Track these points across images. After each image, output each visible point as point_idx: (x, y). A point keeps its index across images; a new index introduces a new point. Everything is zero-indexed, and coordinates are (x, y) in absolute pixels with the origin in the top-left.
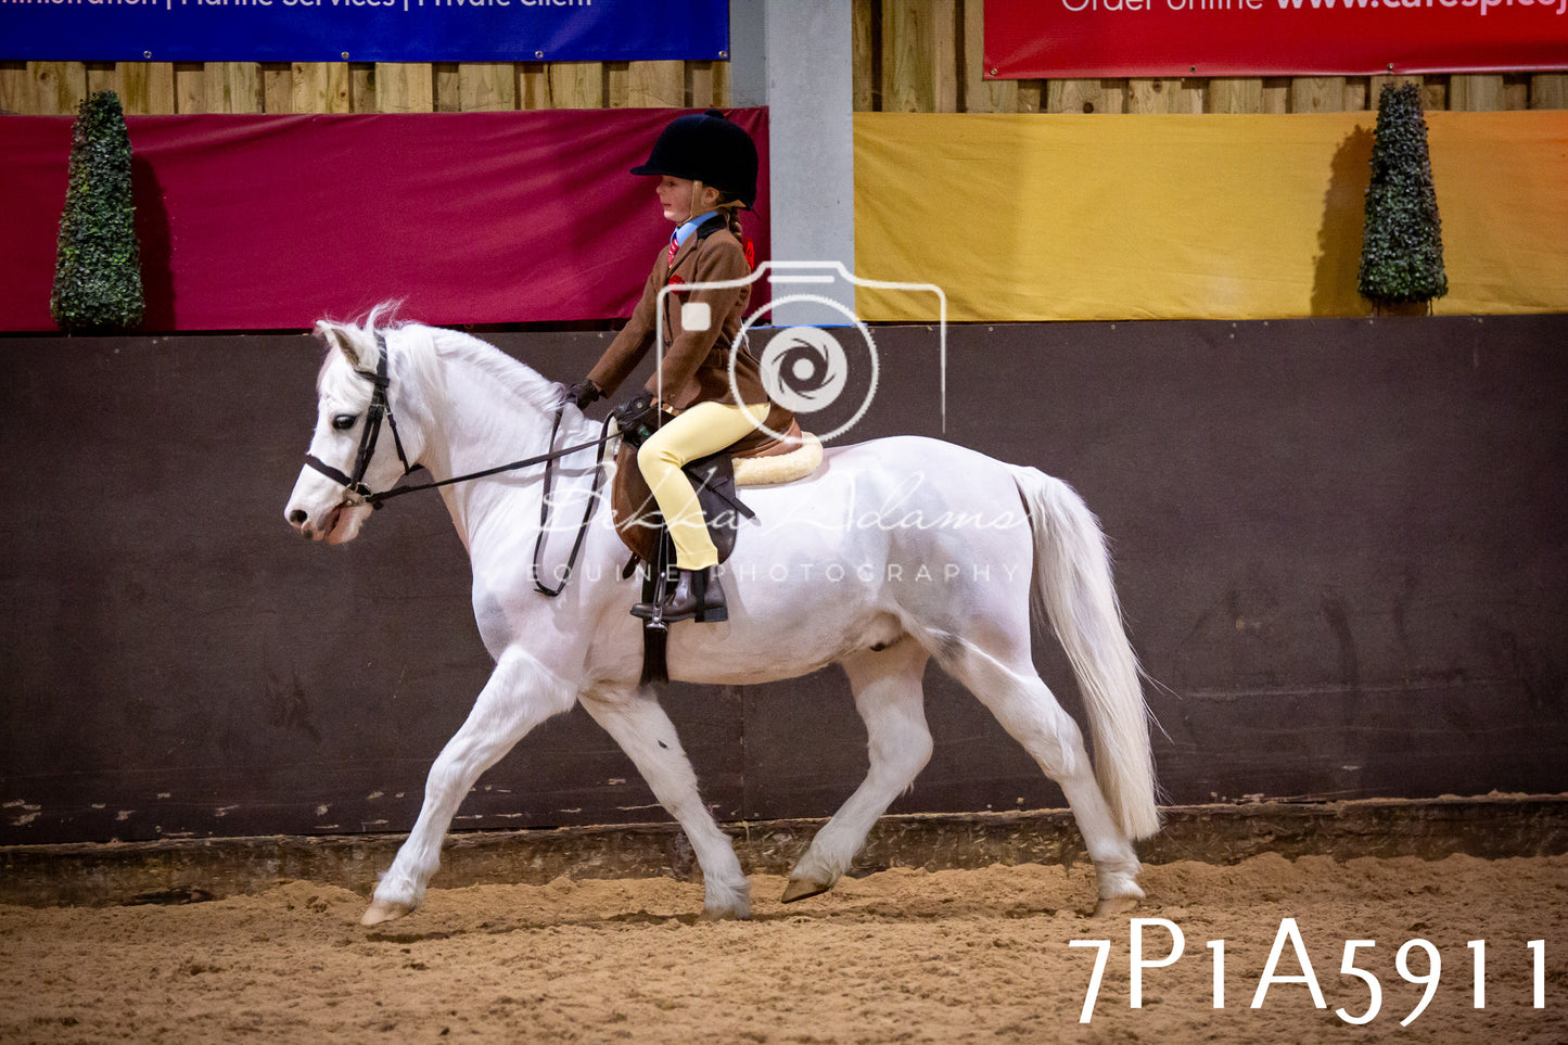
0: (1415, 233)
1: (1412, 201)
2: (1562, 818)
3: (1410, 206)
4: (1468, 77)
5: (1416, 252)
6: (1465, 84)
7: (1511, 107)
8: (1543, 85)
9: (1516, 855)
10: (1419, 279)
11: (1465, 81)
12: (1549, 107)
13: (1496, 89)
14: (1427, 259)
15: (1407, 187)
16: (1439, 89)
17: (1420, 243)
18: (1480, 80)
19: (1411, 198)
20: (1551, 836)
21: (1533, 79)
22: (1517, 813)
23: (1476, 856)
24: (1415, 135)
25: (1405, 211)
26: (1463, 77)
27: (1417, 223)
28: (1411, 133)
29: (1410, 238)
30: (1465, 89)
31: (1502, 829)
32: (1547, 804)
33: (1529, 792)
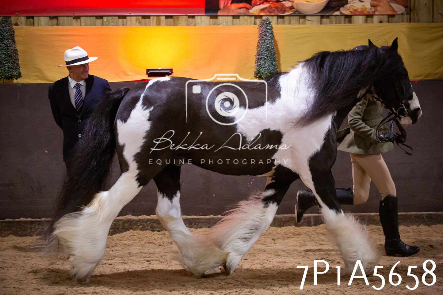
0: (6, 60)
1: (5, 51)
2: (41, 226)
3: (5, 53)
4: (39, 17)
5: (6, 65)
6: (38, 19)
7: (53, 25)
8: (61, 19)
9: (28, 236)
10: (7, 73)
11: (38, 18)
12: (63, 26)
13: (47, 20)
14: (9, 67)
15: (4, 47)
16: (32, 20)
17: (7, 63)
18: (43, 18)
19: (5, 50)
20: (38, 230)
21: (58, 18)
22: (28, 224)
23: (16, 236)
24: (7, 33)
25: (3, 54)
26: (38, 17)
27: (7, 57)
28: (6, 32)
29: (5, 62)
30: (38, 21)
31: (24, 229)
32: (37, 221)
33: (32, 218)
